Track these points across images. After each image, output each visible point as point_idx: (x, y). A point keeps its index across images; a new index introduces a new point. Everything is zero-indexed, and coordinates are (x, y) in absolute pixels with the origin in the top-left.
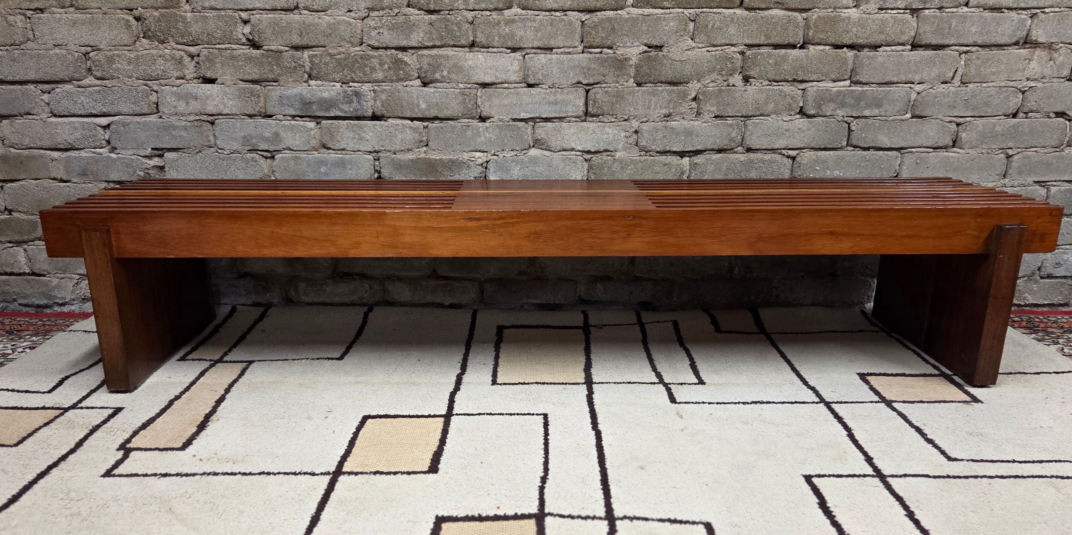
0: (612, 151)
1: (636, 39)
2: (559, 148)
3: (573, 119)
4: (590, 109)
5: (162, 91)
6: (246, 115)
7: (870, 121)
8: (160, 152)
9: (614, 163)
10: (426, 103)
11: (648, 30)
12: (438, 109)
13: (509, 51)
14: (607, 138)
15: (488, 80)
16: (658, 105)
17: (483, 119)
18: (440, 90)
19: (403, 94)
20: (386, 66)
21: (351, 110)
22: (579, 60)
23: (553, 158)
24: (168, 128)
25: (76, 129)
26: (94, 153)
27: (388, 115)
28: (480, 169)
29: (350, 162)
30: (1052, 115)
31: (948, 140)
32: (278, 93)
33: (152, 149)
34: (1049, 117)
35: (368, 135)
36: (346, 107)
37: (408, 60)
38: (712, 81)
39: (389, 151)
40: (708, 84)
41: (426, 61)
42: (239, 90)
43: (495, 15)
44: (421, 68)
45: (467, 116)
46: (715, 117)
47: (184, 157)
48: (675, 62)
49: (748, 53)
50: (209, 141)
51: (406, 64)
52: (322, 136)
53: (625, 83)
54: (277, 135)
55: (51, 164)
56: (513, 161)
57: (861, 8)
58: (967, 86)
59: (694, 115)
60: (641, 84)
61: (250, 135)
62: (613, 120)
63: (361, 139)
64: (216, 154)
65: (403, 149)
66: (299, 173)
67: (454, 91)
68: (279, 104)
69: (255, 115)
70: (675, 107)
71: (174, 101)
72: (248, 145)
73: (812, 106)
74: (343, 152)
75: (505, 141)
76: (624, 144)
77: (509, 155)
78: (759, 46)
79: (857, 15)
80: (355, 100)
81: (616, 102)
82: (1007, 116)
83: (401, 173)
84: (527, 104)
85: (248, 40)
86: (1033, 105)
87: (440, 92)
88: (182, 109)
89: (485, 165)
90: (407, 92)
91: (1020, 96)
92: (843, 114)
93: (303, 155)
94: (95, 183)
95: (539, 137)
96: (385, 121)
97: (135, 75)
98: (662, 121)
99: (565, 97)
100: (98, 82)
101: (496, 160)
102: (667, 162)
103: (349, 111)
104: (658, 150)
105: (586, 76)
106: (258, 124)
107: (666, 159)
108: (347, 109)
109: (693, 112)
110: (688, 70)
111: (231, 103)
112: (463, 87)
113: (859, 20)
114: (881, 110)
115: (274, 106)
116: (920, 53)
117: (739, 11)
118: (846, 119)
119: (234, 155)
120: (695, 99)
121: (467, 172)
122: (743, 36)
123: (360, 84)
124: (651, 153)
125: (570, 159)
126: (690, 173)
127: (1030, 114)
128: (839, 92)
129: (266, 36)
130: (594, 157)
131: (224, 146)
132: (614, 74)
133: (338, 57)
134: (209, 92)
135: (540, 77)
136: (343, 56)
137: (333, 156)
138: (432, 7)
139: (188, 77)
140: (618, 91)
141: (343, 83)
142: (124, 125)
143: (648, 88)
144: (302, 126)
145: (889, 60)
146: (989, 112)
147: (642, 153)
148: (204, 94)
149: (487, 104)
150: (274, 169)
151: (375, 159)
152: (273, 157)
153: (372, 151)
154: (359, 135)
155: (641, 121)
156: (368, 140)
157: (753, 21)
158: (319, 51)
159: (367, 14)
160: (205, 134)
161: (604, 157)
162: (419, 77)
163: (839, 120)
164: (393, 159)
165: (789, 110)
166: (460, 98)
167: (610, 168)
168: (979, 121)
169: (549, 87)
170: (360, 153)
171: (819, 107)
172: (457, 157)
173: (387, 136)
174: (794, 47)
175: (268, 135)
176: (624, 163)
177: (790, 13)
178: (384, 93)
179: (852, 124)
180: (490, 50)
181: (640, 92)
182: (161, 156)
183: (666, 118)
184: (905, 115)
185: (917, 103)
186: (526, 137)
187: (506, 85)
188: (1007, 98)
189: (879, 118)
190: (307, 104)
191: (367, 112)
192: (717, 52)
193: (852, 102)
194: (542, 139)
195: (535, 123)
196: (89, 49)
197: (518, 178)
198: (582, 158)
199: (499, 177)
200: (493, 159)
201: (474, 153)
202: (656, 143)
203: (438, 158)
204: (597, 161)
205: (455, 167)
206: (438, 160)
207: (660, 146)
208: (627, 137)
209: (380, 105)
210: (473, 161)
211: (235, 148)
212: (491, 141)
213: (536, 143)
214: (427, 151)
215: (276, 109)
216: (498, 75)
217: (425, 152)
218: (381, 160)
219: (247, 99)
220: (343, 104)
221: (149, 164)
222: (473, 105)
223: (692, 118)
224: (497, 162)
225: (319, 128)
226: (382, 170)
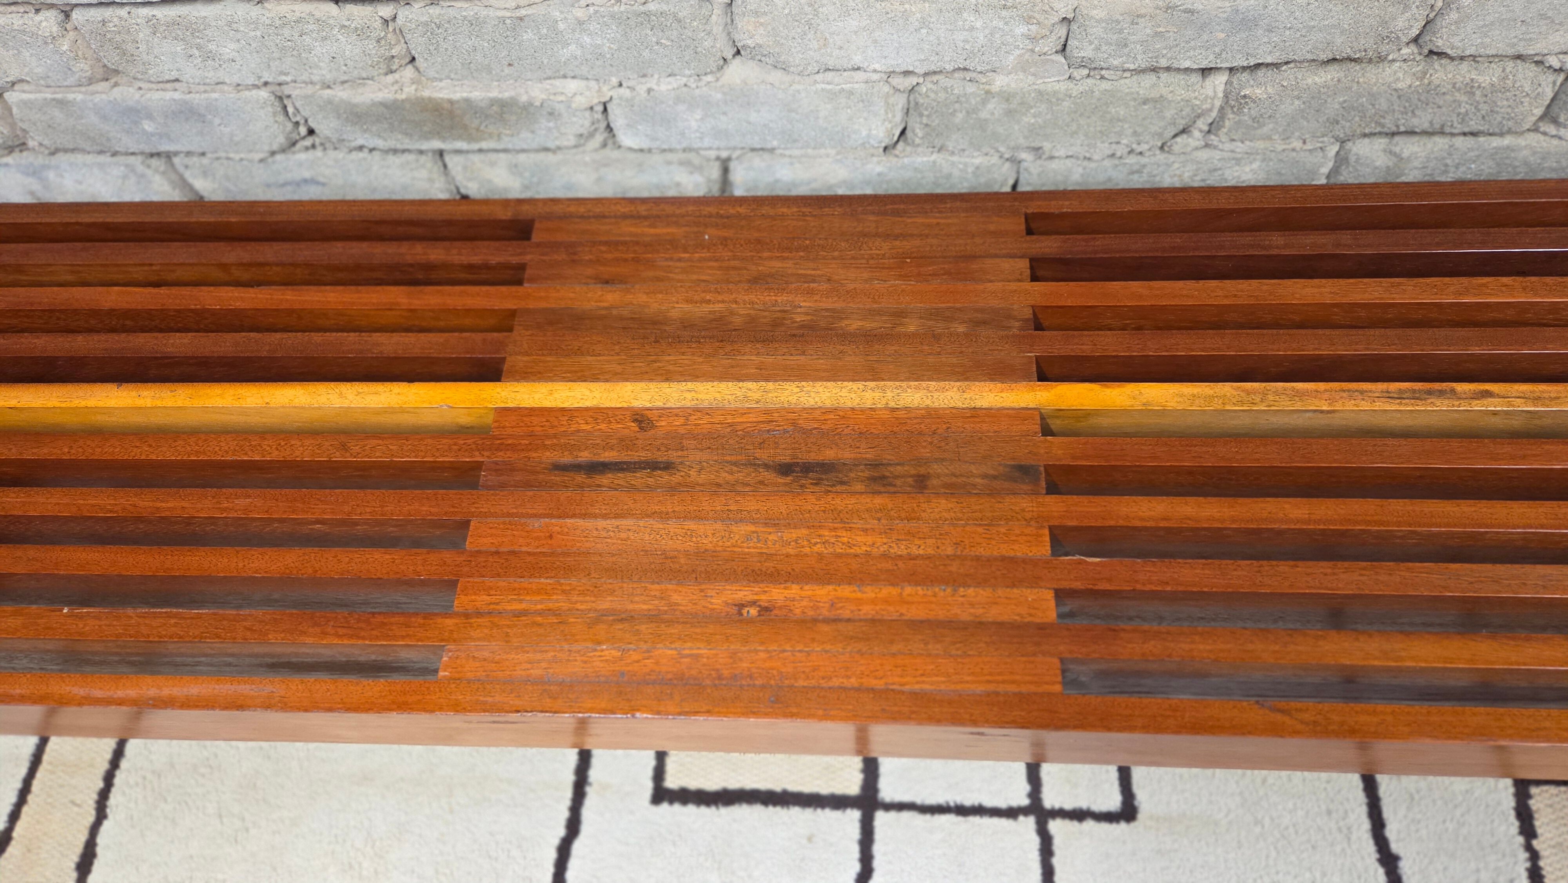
0: (980, 73)
2: (814, 66)
9: (984, 102)
14: (966, 41)
23: (798, 92)
39: (310, 83)
52: (92, 49)
56: (678, 100)
63: (209, 56)
65: (345, 78)
74: (177, 86)
75: (646, 53)
76: (1021, 56)
77: (663, 88)
83: (365, 131)
89: (602, 111)
93: (75, 97)
101: (629, 100)
102: (1154, 94)
104: (1131, 65)
107: (1153, 86)
121: (551, 124)
124: (1106, 73)
125: (851, 91)
126: (1221, 116)
130: (926, 85)
137: (155, 96)
147: (1079, 73)
150: (21, 126)
151: (279, 98)
153: (259, 82)
156: (232, 60)
161: (957, 86)
164: (330, 102)
167: (974, 111)
170: (226, 88)
172: (512, 94)
176: (1016, 101)
197: (701, 138)
198: (886, 89)
199: (647, 136)
200: (621, 98)
201: (558, 82)
202: (1126, 51)
203: (457, 96)
204: (932, 95)
205: (514, 118)
206: (458, 102)
207: (1139, 57)
208: (1033, 39)
210: (562, 101)
212: (601, 55)
213: (742, 50)
214: (420, 80)
217: (414, 83)
218: (297, 103)
224: (631, 103)
225: (76, 30)
226: (311, 124)
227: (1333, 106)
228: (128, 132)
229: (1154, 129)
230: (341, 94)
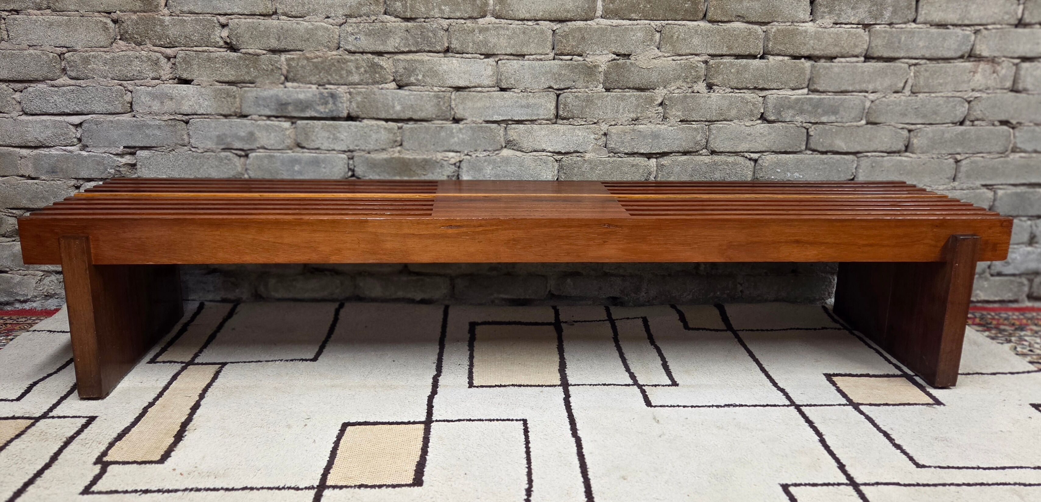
0: (581, 153)
1: (605, 48)
2: (530, 149)
3: (545, 122)
4: (561, 113)
5: (137, 90)
6: (221, 115)
7: (827, 127)
8: (132, 150)
9: (583, 164)
10: (402, 105)
11: (616, 40)
12: (412, 111)
13: (483, 57)
14: (577, 140)
15: (462, 84)
16: (627, 109)
17: (456, 121)
18: (415, 93)
19: (378, 96)
20: (362, 70)
21: (327, 110)
22: (550, 66)
23: (524, 158)
24: (141, 127)
25: (47, 127)
26: (65, 151)
27: (363, 116)
28: (453, 168)
29: (324, 161)
30: (997, 123)
31: (901, 146)
32: (254, 94)
33: (124, 147)
34: (993, 125)
35: (343, 135)
36: (321, 108)
37: (384, 64)
38: (678, 88)
39: (364, 151)
40: (673, 90)
41: (401, 65)
42: (215, 91)
43: (469, 23)
44: (397, 72)
45: (441, 117)
46: (681, 121)
47: (157, 155)
48: (643, 70)
49: (712, 62)
50: (183, 140)
51: (382, 67)
52: (297, 135)
53: (595, 89)
54: (252, 134)
55: (19, 162)
56: (485, 161)
57: (817, 22)
58: (917, 96)
59: (661, 119)
60: (610, 89)
61: (224, 134)
62: (583, 123)
63: (336, 138)
64: (189, 152)
65: (377, 148)
66: (273, 171)
67: (429, 94)
68: (254, 105)
69: (230, 115)
70: (642, 112)
71: (149, 101)
72: (222, 144)
73: (773, 113)
74: (317, 151)
75: (478, 142)
76: (593, 146)
77: (481, 156)
78: (722, 56)
79: (813, 29)
80: (331, 100)
81: (586, 106)
82: (954, 123)
83: (374, 172)
84: (500, 107)
85: (226, 43)
86: (978, 114)
87: (415, 95)
88: (157, 108)
89: (458, 165)
90: (383, 95)
91: (966, 105)
92: (801, 120)
93: (277, 154)
94: (65, 180)
95: (511, 139)
96: (360, 121)
97: (110, 75)
98: (629, 125)
99: (537, 100)
100: (73, 82)
101: (469, 160)
102: (634, 163)
103: (325, 112)
104: (626, 151)
105: (557, 81)
106: (233, 123)
107: (634, 160)
108: (322, 110)
109: (659, 116)
110: (654, 77)
111: (206, 103)
112: (437, 90)
113: (816, 33)
114: (837, 116)
115: (250, 107)
116: (872, 65)
117: (702, 24)
118: (805, 125)
119: (208, 153)
120: (661, 104)
121: (440, 171)
122: (707, 47)
123: (336, 87)
124: (619, 155)
125: (541, 159)
126: (657, 173)
127: (976, 123)
128: (797, 100)
129: (244, 40)
130: (565, 158)
131: (197, 144)
132: (584, 80)
133: (315, 60)
134: (184, 93)
135: (513, 82)
136: (320, 59)
137: (306, 155)
138: (408, 15)
139: (164, 78)
140: (588, 96)
141: (319, 85)
142: (97, 123)
143: (617, 93)
144: (277, 126)
145: (844, 70)
146: (938, 120)
147: (611, 154)
148: (179, 94)
149: (461, 107)
150: (248, 167)
151: (349, 158)
152: (247, 156)
153: (347, 150)
154: (334, 135)
155: (610, 124)
156: (342, 140)
157: (715, 33)
158: (296, 54)
159: (345, 21)
160: (179, 133)
161: (574, 158)
162: (394, 80)
163: (798, 125)
164: (367, 159)
165: (750, 115)
166: (434, 101)
167: (580, 168)
168: (929, 128)
169: (522, 91)
170: (334, 152)
171: (779, 113)
172: (431, 156)
173: (361, 136)
174: (754, 57)
175: (243, 134)
176: (593, 164)
177: (750, 26)
178: (359, 95)
179: (810, 130)
180: (464, 55)
181: (609, 97)
182: (133, 154)
183: (633, 122)
184: (860, 121)
185: (871, 111)
186: (498, 138)
187: (479, 89)
188: (954, 107)
189: (836, 124)
190: (283, 105)
192: (682, 61)
193: (810, 109)
194: (514, 140)
195: (507, 125)
196: (65, 50)
197: (490, 176)
198: (552, 159)
199: (471, 175)
200: (466, 159)
201: (447, 153)
202: (624, 145)
203: (411, 157)
204: (567, 161)
205: (428, 167)
206: (411, 159)
207: (628, 148)
208: (596, 139)
209: (355, 107)
210: (446, 160)
211: (209, 147)
212: (464, 142)
213: (508, 144)
214: (401, 151)
215: (252, 110)
216: (471, 79)
217: (399, 152)
218: (355, 159)
219: (223, 99)
220: (318, 105)
221: (120, 162)
222: (447, 107)
223: (658, 122)
224: (469, 162)
225: (294, 128)
226: (356, 169)
227: (689, 169)
228: (288, 170)
230: (373, 155)
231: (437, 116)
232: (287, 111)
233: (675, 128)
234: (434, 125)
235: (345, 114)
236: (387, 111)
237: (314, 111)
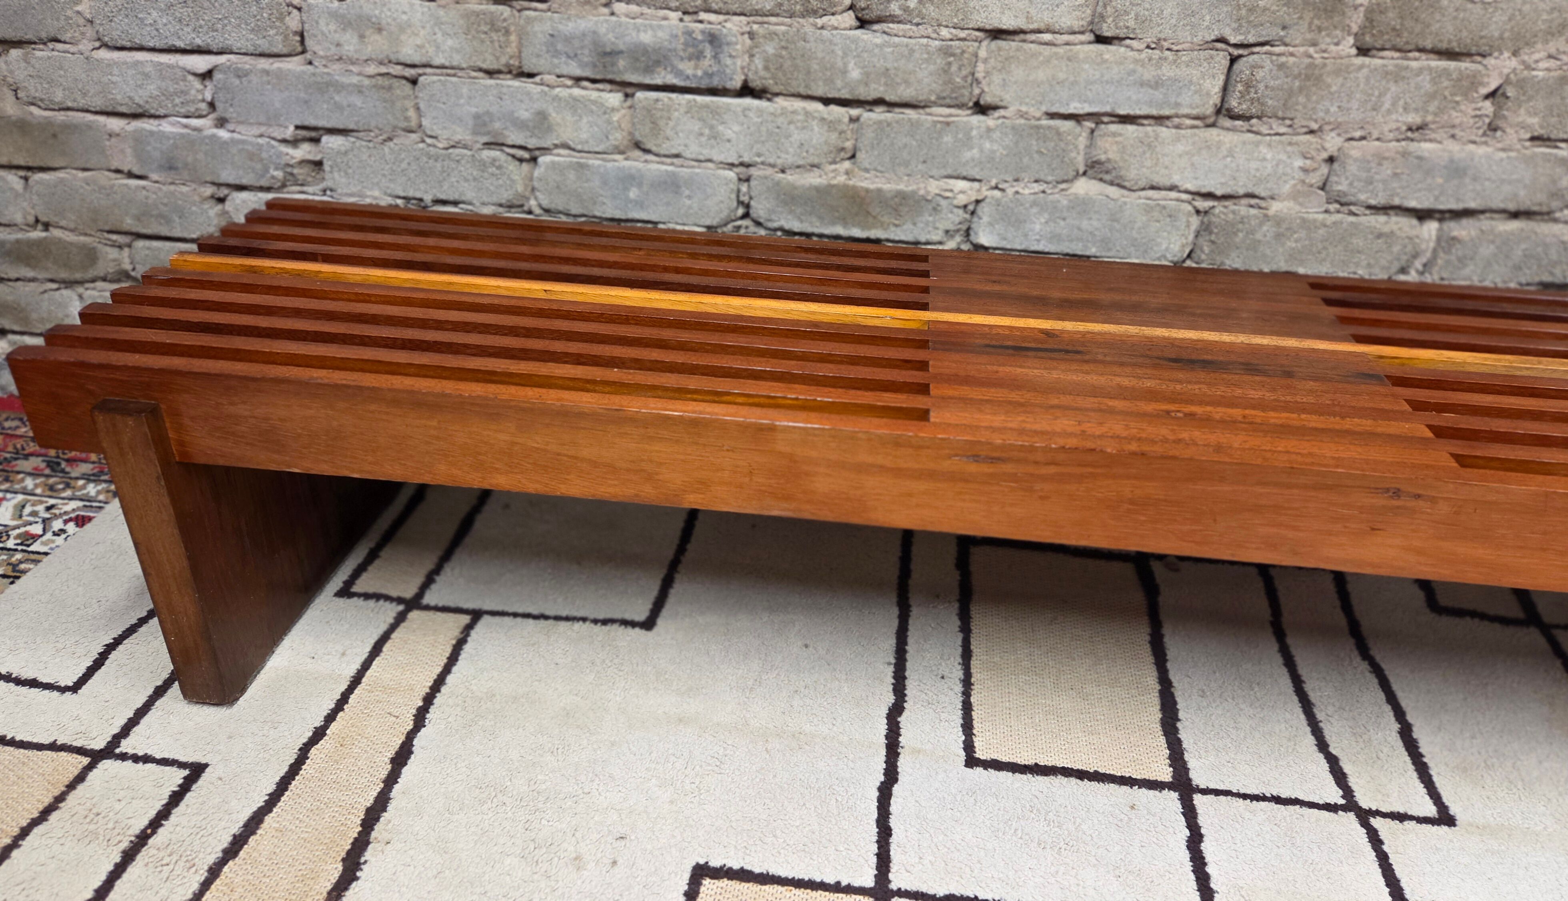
0: (1262, 198)
2: (1142, 184)
3: (1189, 122)
4: (1232, 102)
5: (310, 7)
6: (480, 70)
8: (313, 134)
9: (1261, 224)
10: (863, 68)
12: (886, 84)
14: (1257, 170)
15: (1008, 22)
16: (1401, 103)
17: (981, 109)
18: (896, 39)
19: (811, 45)
21: (700, 72)
23: (1125, 203)
24: (326, 87)
25: (147, 76)
26: (186, 126)
27: (776, 89)
28: (960, 215)
29: (689, 182)
32: (547, 27)
33: (297, 127)
35: (731, 130)
36: (688, 68)
38: (1550, 56)
39: (773, 166)
40: (1537, 61)
42: (467, 15)
45: (948, 101)
46: (1533, 139)
47: (359, 149)
50: (407, 119)
52: (633, 124)
53: (1333, 48)
54: (542, 116)
55: (107, 143)
56: (1034, 204)
59: (1481, 132)
60: (1368, 50)
61: (488, 113)
62: (1283, 130)
63: (715, 136)
64: (421, 145)
65: (801, 162)
66: (585, 197)
67: (927, 45)
68: (548, 51)
69: (499, 72)
70: (1441, 111)
71: (335, 31)
72: (485, 134)
74: (675, 160)
75: (1026, 160)
76: (1295, 185)
77: (1027, 191)
80: (708, 52)
81: (1301, 89)
83: (791, 212)
84: (1088, 83)
87: (896, 46)
88: (352, 48)
89: (973, 209)
90: (823, 41)
93: (594, 162)
94: (194, 186)
95: (1103, 157)
96: (769, 100)
98: (1398, 141)
99: (1182, 72)
101: (997, 200)
102: (1386, 229)
103: (695, 76)
104: (1373, 202)
105: (1240, 26)
106: (505, 90)
107: (1386, 223)
108: (690, 72)
110: (1496, 25)
111: (450, 42)
112: (949, 36)
115: (538, 56)
119: (457, 151)
120: (1493, 95)
121: (931, 219)
123: (721, 18)
124: (1353, 208)
125: (1164, 207)
126: (1434, 256)
130: (1219, 208)
131: (437, 131)
132: (1310, 24)
134: (404, 17)
135: (1131, 23)
137: (654, 167)
140: (1311, 66)
141: (684, 13)
142: (241, 74)
143: (1388, 60)
144: (594, 102)
147: (1333, 207)
148: (394, 20)
149: (997, 78)
150: (536, 184)
151: (740, 180)
152: (534, 160)
153: (736, 162)
154: (712, 127)
155: (1349, 136)
156: (729, 141)
160: (399, 104)
161: (1242, 208)
162: (852, 7)
164: (778, 183)
166: (939, 61)
167: (1252, 232)
169: (1148, 47)
170: (710, 165)
172: (915, 187)
173: (770, 134)
175: (524, 114)
176: (1284, 226)
178: (771, 39)
181: (1365, 71)
182: (316, 141)
183: (1409, 134)
186: (1073, 155)
187: (1047, 37)
190: (608, 55)
191: (731, 79)
194: (1109, 160)
195: (1097, 123)
197: (1038, 241)
198: (1190, 208)
199: (999, 234)
200: (992, 197)
201: (952, 182)
202: (1371, 187)
203: (872, 187)
204: (1223, 216)
205: (906, 209)
206: (872, 191)
207: (1380, 194)
208: (1305, 170)
209: (760, 66)
210: (947, 198)
211: (458, 137)
212: (993, 159)
213: (1092, 167)
214: (852, 171)
215: (542, 61)
216: (1033, 12)
217: (847, 173)
218: (753, 183)
219: (483, 36)
220: (682, 59)
221: (292, 158)
222: (965, 78)
223: (1473, 138)
224: (998, 203)
225: (630, 107)
226: (752, 203)
227: (1518, 253)
228: (614, 197)
229: (1383, 262)
230: (790, 177)
231: (939, 98)
232: (615, 69)
233: (1513, 154)
234: (929, 118)
235: (737, 83)
236: (829, 81)
237: (671, 72)
